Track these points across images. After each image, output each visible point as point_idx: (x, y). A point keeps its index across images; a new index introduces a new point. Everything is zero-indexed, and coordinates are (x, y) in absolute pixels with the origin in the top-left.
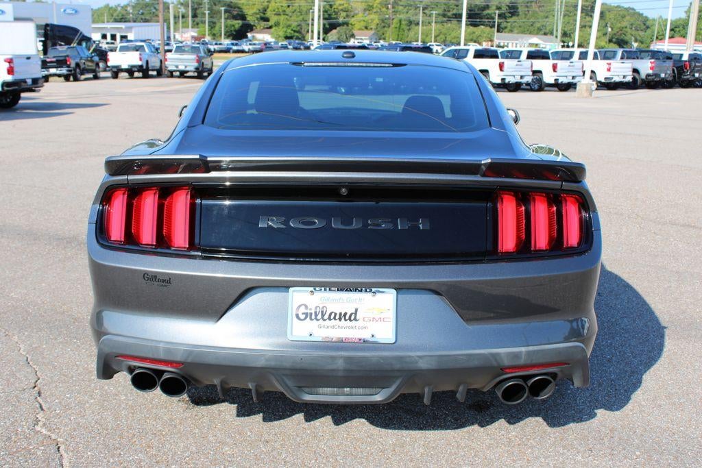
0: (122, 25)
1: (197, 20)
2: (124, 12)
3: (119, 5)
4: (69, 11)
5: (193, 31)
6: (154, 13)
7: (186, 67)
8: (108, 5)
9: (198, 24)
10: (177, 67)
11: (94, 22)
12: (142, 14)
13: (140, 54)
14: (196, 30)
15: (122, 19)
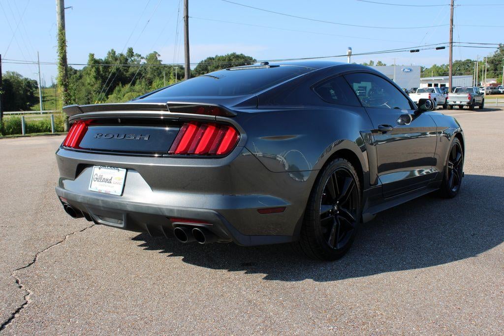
0: (442, 78)
1: (498, 72)
2: (446, 69)
3: (443, 65)
4: (406, 70)
5: (494, 80)
6: (467, 69)
7: (461, 102)
8: (435, 65)
9: (498, 75)
10: (455, 102)
11: (422, 76)
12: (459, 70)
13: (430, 94)
14: (496, 79)
15: (445, 74)
